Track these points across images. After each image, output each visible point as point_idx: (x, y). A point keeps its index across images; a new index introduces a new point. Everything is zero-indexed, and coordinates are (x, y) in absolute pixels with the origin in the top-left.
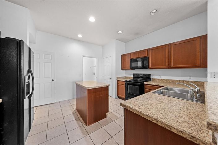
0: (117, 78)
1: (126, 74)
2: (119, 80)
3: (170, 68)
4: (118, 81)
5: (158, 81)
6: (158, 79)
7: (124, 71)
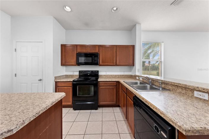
0: (56, 78)
1: (66, 72)
2: (58, 81)
3: (116, 65)
4: (56, 82)
5: (104, 77)
6: (105, 75)
7: (64, 68)
